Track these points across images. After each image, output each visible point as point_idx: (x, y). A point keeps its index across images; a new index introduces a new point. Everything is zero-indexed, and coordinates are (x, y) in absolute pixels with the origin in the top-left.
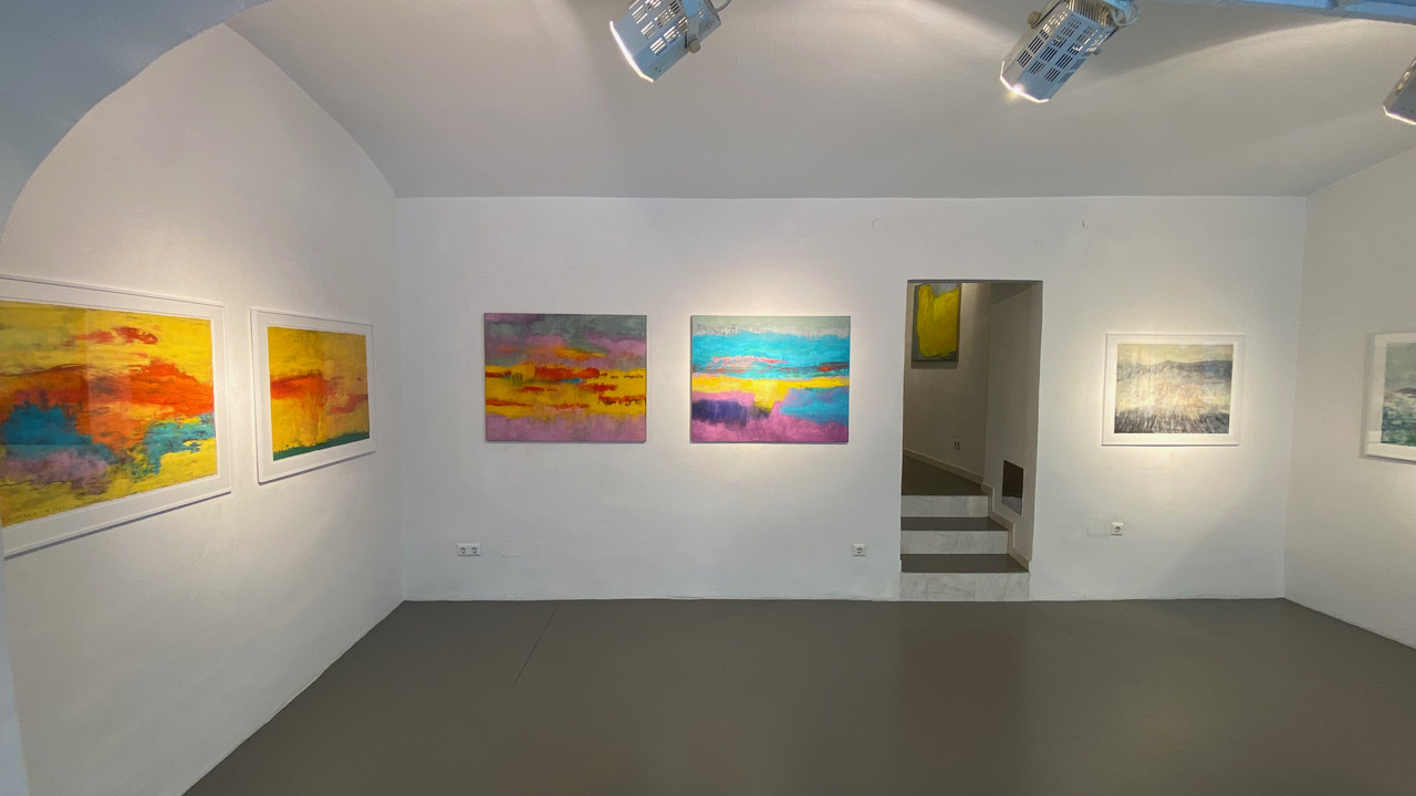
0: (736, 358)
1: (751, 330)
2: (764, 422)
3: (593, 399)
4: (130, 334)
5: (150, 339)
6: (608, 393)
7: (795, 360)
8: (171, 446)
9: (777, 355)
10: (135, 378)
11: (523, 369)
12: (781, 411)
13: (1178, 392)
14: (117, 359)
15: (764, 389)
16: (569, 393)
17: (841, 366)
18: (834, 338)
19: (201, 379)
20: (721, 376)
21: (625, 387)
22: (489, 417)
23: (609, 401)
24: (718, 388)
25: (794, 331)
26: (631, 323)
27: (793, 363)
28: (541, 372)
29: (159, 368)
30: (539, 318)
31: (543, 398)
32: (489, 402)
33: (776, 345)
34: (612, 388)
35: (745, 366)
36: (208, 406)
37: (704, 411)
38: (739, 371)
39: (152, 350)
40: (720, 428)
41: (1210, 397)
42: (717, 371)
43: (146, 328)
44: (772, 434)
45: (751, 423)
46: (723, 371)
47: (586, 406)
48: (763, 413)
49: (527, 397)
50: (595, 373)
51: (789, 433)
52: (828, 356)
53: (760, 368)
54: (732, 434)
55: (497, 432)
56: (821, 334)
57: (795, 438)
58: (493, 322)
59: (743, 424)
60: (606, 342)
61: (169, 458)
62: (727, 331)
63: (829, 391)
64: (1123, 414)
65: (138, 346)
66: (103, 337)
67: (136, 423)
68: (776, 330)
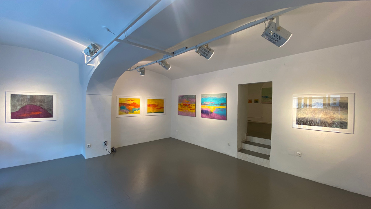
0: (208, 102)
1: (210, 97)
2: (211, 114)
3: (189, 109)
4: (131, 100)
5: (133, 101)
6: (191, 108)
7: (217, 102)
8: (135, 110)
9: (214, 101)
10: (132, 104)
11: (182, 104)
12: (214, 113)
13: (322, 113)
14: (130, 102)
15: (212, 108)
16: (186, 108)
17: (225, 104)
18: (223, 98)
19: (139, 104)
20: (205, 105)
21: (193, 107)
22: (179, 111)
23: (191, 109)
24: (205, 108)
25: (216, 97)
26: (194, 96)
27: (216, 103)
28: (184, 104)
29: (134, 103)
30: (184, 96)
31: (184, 109)
32: (179, 109)
33: (213, 100)
34: (191, 107)
35: (209, 104)
36: (139, 107)
37: (203, 112)
38: (208, 105)
39: (133, 102)
40: (205, 115)
41: (338, 116)
42: (204, 105)
43: (133, 100)
44: (213, 117)
45: (209, 115)
46: (206, 105)
47: (188, 110)
48: (211, 113)
49: (182, 108)
50: (189, 105)
51: (216, 117)
52: (223, 102)
53: (211, 104)
54: (207, 117)
55: (180, 114)
56: (221, 97)
57: (217, 118)
58: (180, 97)
59: (208, 115)
60: (191, 99)
61: (134, 111)
62: (206, 97)
63: (222, 109)
64: (299, 119)
65: (132, 101)
66: (129, 100)
67: (132, 108)
68: (214, 97)
